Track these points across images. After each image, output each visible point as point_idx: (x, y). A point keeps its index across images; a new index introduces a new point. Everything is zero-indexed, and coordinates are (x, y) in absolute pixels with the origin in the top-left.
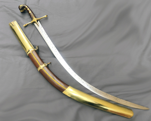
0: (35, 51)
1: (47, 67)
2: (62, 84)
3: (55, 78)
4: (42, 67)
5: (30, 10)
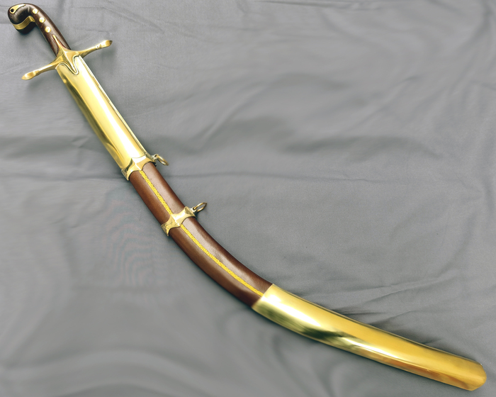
0: (153, 164)
1: (195, 219)
2: (248, 278)
3: (223, 258)
4: (178, 218)
5: (47, 23)
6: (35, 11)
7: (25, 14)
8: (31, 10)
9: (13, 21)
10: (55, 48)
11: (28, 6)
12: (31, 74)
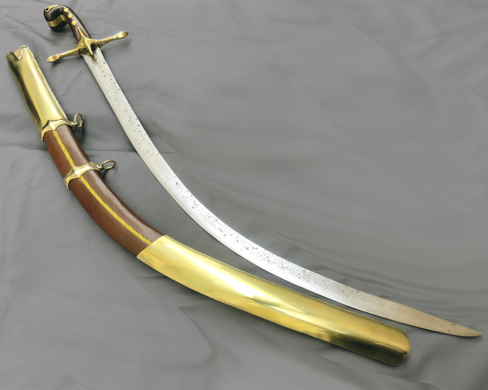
4: (79, 171)
5: (74, 18)
6: (66, 10)
7: (58, 13)
8: (63, 9)
9: (47, 19)
10: (78, 37)
11: (60, 7)
12: (55, 57)
